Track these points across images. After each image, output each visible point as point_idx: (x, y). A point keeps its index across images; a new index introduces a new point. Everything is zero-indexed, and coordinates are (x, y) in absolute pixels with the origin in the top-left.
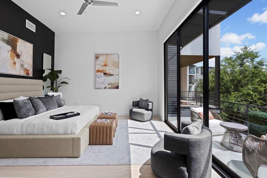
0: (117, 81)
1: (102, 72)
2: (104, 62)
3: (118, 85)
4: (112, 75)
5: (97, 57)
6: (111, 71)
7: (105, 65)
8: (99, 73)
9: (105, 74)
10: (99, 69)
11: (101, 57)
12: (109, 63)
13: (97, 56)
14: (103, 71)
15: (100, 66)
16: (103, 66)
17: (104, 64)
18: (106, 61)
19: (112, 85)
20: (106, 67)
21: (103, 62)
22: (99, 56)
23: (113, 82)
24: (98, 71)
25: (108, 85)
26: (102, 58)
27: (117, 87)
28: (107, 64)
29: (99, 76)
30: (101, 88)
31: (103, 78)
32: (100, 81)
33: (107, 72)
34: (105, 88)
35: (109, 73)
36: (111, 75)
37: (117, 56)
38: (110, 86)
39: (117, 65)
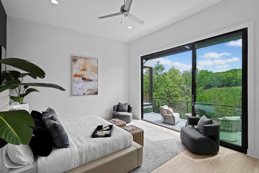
0: (96, 87)
1: (80, 77)
2: (83, 66)
3: (97, 91)
4: (92, 80)
5: (74, 60)
6: (90, 76)
7: (84, 70)
8: (77, 78)
9: (83, 79)
10: (77, 74)
11: (79, 60)
12: (88, 67)
13: (74, 58)
14: (82, 75)
15: (78, 70)
16: (81, 70)
17: (82, 68)
18: (85, 65)
19: (91, 91)
20: (85, 72)
21: (81, 66)
22: (77, 58)
23: (92, 88)
24: (76, 76)
25: (87, 90)
26: (80, 62)
27: (96, 93)
28: (86, 68)
29: (77, 81)
30: (80, 94)
31: (82, 83)
32: (78, 87)
33: (86, 77)
34: (84, 94)
35: (88, 78)
36: (90, 80)
37: (96, 61)
38: (89, 92)
39: (96, 70)
